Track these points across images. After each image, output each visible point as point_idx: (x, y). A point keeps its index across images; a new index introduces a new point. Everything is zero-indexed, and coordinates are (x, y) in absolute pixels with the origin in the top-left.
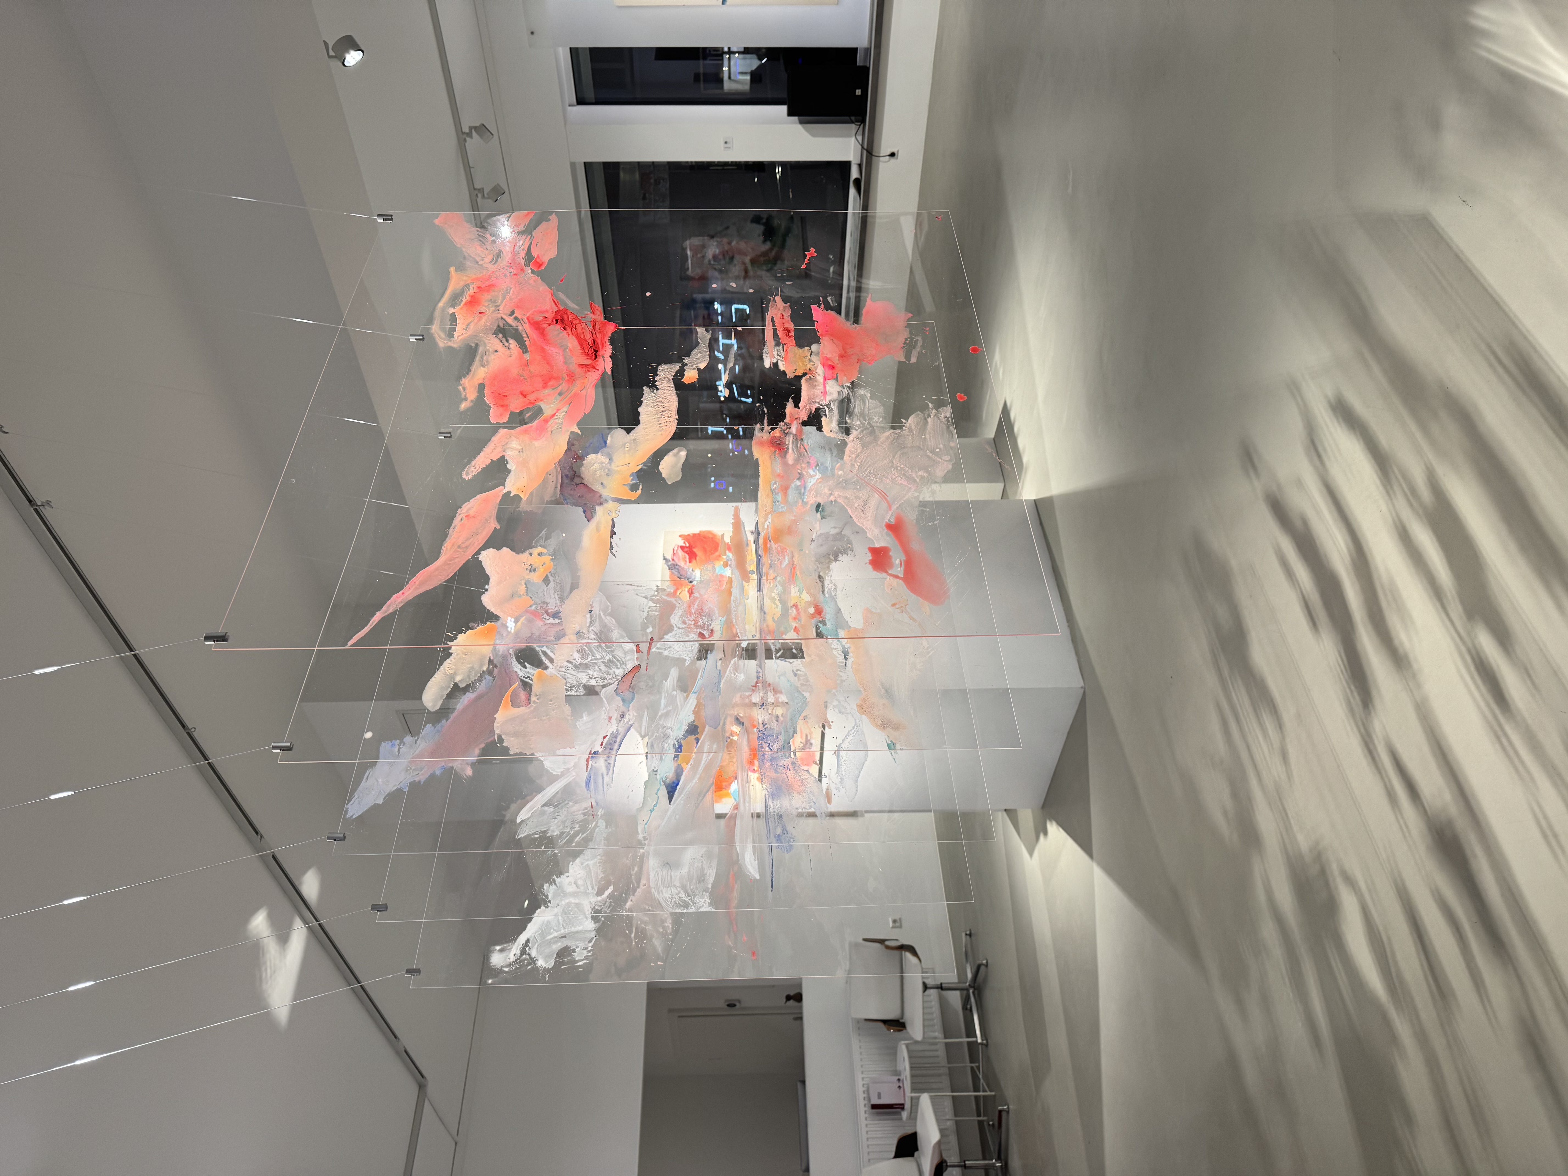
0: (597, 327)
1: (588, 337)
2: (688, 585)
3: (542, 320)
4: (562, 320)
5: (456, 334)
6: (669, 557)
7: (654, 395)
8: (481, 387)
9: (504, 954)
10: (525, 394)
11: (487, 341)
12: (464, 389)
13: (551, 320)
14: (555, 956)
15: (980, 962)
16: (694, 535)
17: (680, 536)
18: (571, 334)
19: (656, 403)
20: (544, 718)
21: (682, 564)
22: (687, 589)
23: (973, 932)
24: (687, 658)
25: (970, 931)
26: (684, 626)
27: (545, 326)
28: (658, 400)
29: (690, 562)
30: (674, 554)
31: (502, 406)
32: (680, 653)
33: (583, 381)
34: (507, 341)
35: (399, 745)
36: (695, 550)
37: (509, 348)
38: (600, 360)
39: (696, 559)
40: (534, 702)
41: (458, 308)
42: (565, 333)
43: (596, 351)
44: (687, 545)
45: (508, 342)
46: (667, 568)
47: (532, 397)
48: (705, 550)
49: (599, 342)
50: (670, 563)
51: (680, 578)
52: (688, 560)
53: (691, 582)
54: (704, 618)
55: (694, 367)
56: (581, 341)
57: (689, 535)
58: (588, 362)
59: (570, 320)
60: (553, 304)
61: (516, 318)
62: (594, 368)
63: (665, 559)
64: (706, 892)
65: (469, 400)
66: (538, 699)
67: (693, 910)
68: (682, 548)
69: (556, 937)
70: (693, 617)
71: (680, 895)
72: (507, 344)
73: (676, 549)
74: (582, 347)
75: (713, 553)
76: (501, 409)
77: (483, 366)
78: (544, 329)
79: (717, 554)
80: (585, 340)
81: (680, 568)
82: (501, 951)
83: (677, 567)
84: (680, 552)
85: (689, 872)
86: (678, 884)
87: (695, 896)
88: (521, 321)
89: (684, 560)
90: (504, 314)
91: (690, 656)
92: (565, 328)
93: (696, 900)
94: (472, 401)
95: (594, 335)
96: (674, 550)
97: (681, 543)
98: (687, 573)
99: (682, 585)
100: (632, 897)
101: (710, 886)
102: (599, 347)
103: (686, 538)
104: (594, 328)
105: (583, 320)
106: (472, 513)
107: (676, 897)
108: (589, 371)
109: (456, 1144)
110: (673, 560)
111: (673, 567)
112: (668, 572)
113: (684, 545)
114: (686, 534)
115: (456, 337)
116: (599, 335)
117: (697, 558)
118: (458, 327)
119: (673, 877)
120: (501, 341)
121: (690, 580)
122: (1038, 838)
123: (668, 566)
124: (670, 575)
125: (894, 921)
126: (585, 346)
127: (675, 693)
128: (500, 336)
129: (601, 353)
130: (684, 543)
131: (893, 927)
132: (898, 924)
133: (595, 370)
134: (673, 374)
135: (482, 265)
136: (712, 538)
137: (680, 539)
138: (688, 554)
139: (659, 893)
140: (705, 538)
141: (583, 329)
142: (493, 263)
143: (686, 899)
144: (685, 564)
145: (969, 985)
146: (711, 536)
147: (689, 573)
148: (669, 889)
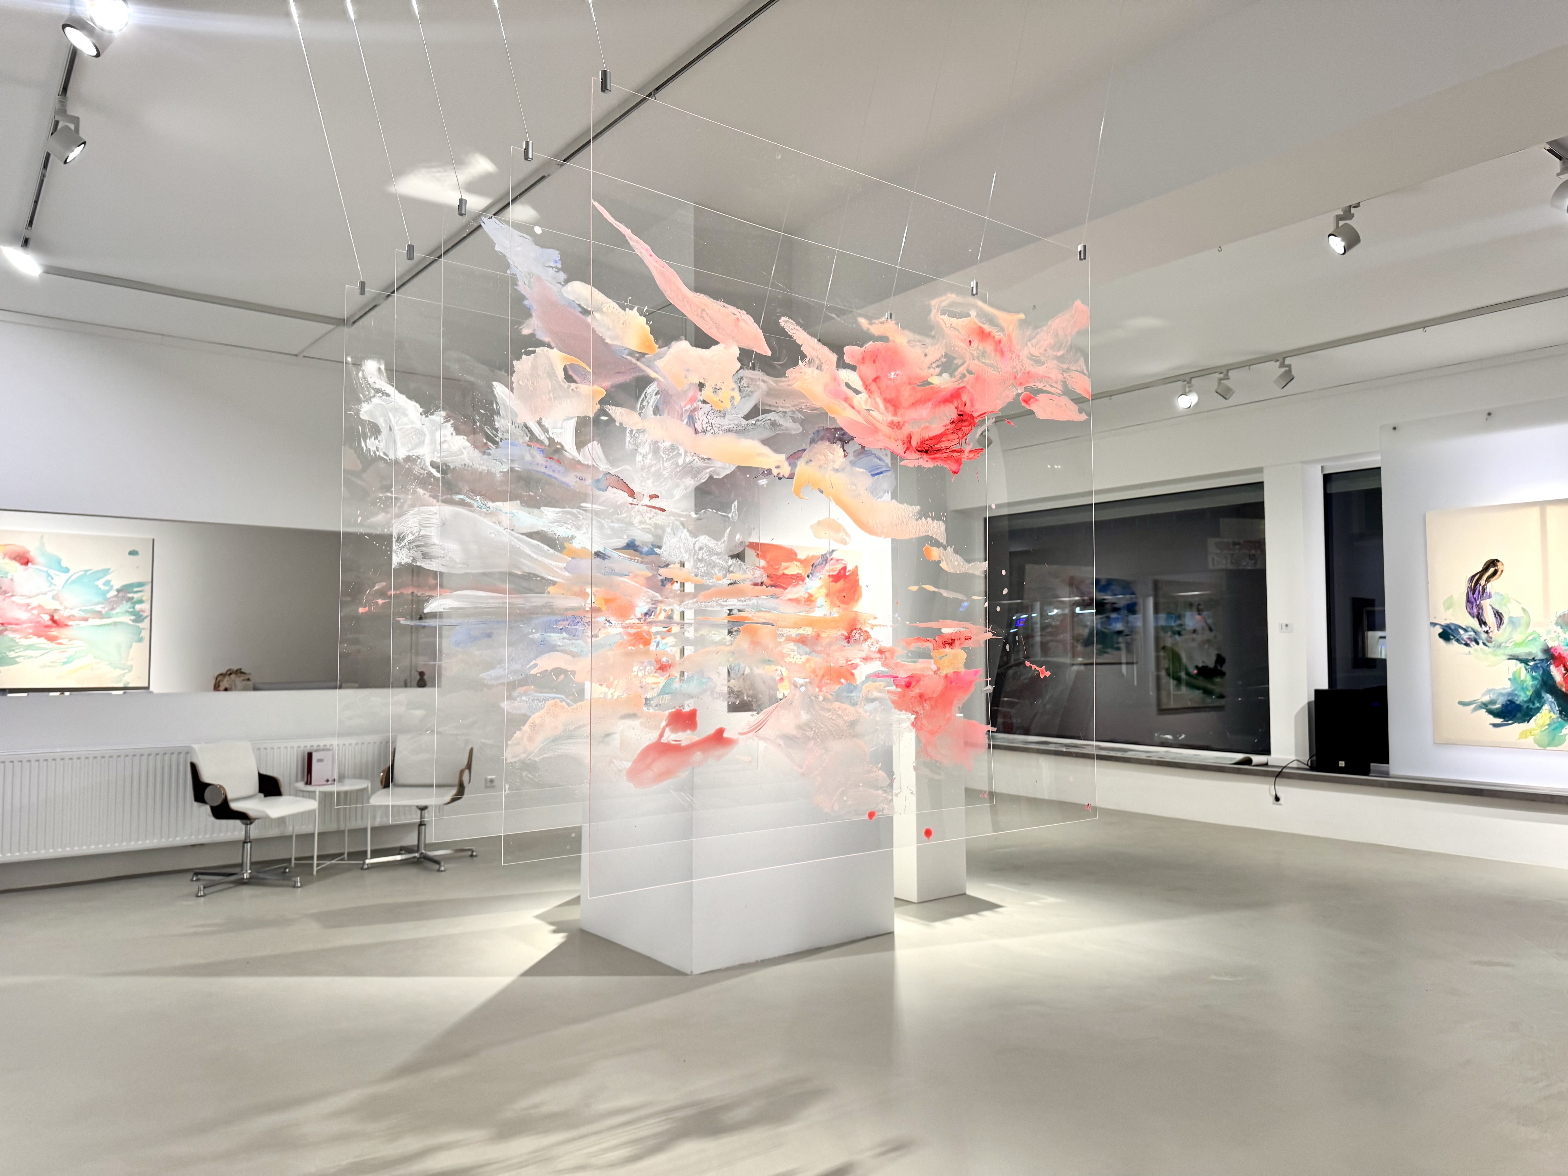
0: (955, 455)
1: (944, 445)
2: (805, 573)
3: (961, 401)
4: (962, 421)
5: (946, 317)
6: (834, 555)
7: (911, 516)
8: (884, 339)
9: (376, 373)
10: (877, 380)
11: (937, 346)
12: (882, 323)
13: (962, 409)
14: (371, 420)
15: (442, 863)
16: (857, 581)
17: (856, 567)
18: (946, 428)
19: (901, 518)
20: (551, 395)
21: (827, 567)
22: (800, 572)
23: (475, 858)
24: (662, 550)
25: (476, 856)
26: (697, 548)
27: (956, 404)
28: (904, 520)
29: (829, 576)
30: (838, 560)
31: (863, 358)
32: (668, 543)
33: (892, 437)
34: (938, 366)
35: (556, 268)
36: (842, 581)
37: (929, 367)
38: (918, 455)
39: (832, 582)
40: (570, 386)
41: (976, 320)
42: (948, 422)
43: (926, 452)
44: (847, 574)
45: (936, 367)
46: (823, 553)
47: (874, 387)
48: (841, 591)
49: (937, 456)
50: (828, 556)
51: (812, 565)
52: (831, 573)
53: (808, 576)
54: (705, 568)
55: (942, 556)
56: (939, 438)
57: (857, 575)
58: (914, 443)
59: (963, 428)
60: (981, 413)
61: (964, 376)
62: (908, 449)
63: (833, 551)
64: (412, 560)
65: (870, 327)
66: (572, 390)
67: (394, 547)
68: (844, 568)
69: (390, 422)
70: (706, 557)
71: (410, 535)
72: (934, 365)
73: (843, 562)
74: (930, 439)
75: (838, 599)
76: (860, 357)
77: (909, 342)
78: (952, 402)
79: (838, 603)
80: (939, 442)
81: (823, 565)
82: (379, 369)
83: (824, 563)
84: (839, 567)
85: (435, 545)
86: (422, 533)
87: (409, 549)
88: (961, 381)
89: (830, 570)
90: (969, 365)
91: (665, 553)
92: (953, 422)
93: (405, 550)
94: (868, 329)
95: (945, 451)
96: (842, 560)
97: (850, 568)
98: (817, 572)
99: (805, 567)
100: (428, 494)
101: (418, 564)
102: (931, 455)
103: (855, 572)
104: (954, 451)
105: (963, 441)
106: (742, 324)
107: (409, 531)
108: (904, 444)
109: (296, 355)
110: (832, 559)
111: (825, 559)
112: (819, 553)
113: (847, 570)
114: (859, 573)
115: (942, 317)
116: (945, 455)
117: (834, 583)
118: (953, 320)
119: (429, 529)
120: (937, 360)
121: (810, 576)
122: (552, 924)
123: (825, 554)
124: (816, 556)
125: (492, 781)
126: (932, 441)
127: (625, 537)
128: (944, 360)
129: (925, 456)
130: (849, 571)
131: (486, 779)
132: (489, 784)
133: (905, 449)
134: (934, 536)
135: (1026, 345)
136: (854, 598)
137: (854, 567)
138: (837, 574)
139: (413, 514)
140: (855, 591)
141: (952, 440)
142: (1029, 356)
143: (405, 541)
144: (827, 571)
145: (422, 853)
146: (856, 597)
147: (818, 574)
148: (418, 525)
